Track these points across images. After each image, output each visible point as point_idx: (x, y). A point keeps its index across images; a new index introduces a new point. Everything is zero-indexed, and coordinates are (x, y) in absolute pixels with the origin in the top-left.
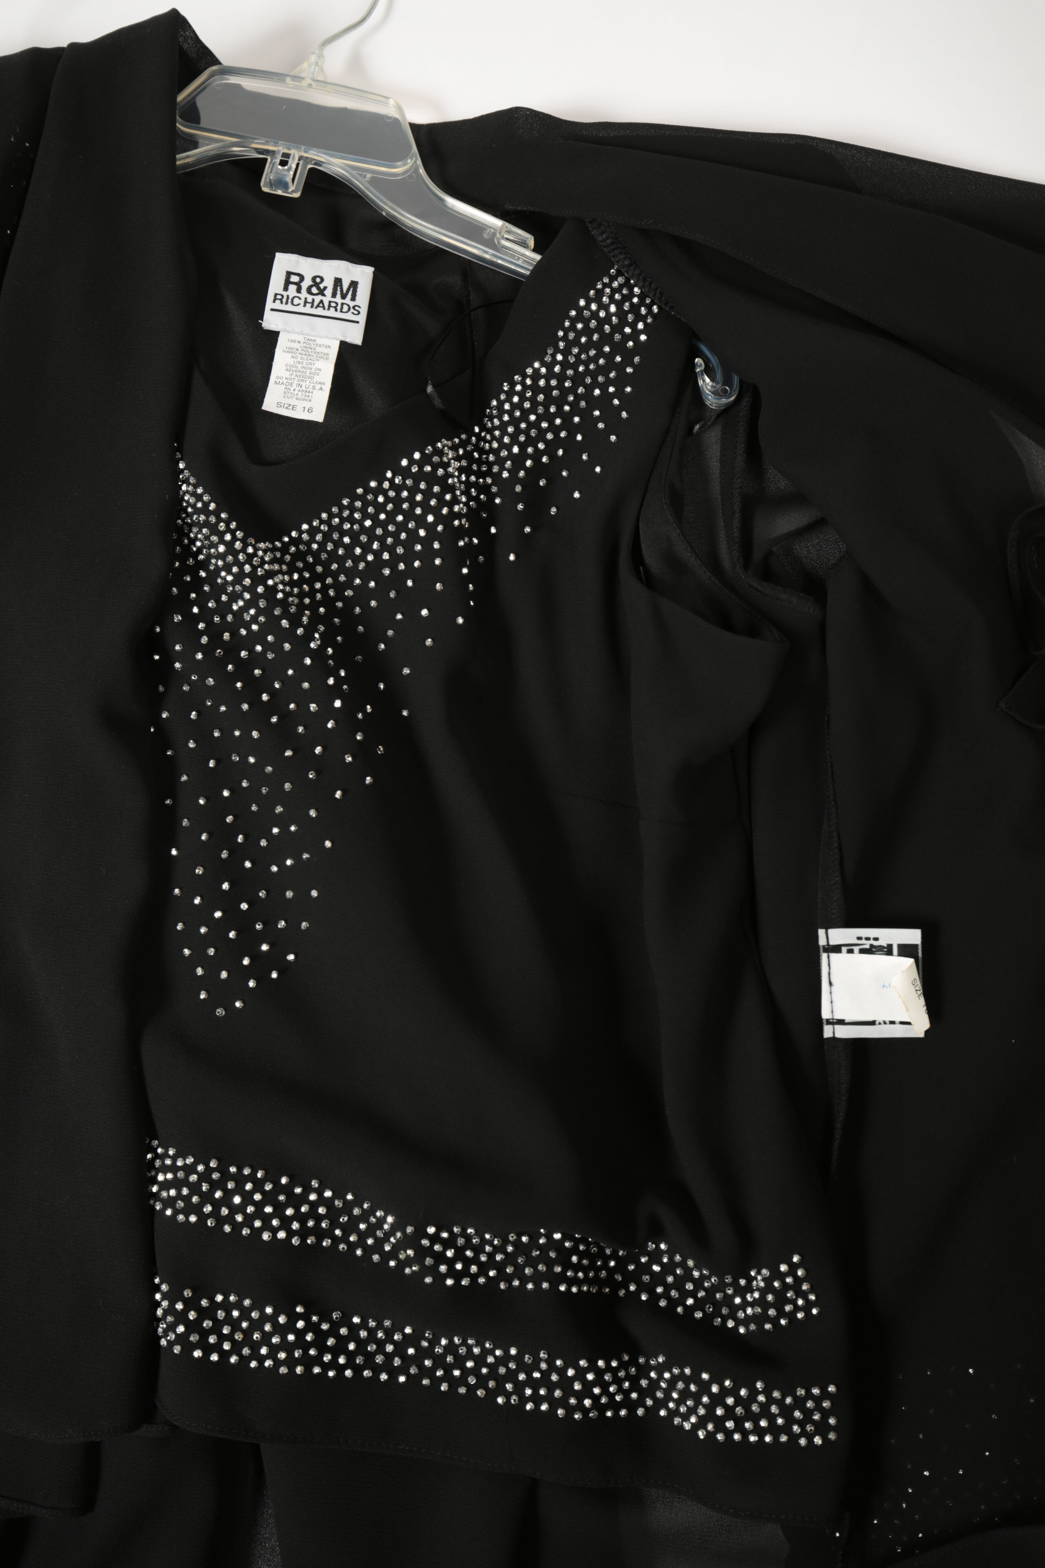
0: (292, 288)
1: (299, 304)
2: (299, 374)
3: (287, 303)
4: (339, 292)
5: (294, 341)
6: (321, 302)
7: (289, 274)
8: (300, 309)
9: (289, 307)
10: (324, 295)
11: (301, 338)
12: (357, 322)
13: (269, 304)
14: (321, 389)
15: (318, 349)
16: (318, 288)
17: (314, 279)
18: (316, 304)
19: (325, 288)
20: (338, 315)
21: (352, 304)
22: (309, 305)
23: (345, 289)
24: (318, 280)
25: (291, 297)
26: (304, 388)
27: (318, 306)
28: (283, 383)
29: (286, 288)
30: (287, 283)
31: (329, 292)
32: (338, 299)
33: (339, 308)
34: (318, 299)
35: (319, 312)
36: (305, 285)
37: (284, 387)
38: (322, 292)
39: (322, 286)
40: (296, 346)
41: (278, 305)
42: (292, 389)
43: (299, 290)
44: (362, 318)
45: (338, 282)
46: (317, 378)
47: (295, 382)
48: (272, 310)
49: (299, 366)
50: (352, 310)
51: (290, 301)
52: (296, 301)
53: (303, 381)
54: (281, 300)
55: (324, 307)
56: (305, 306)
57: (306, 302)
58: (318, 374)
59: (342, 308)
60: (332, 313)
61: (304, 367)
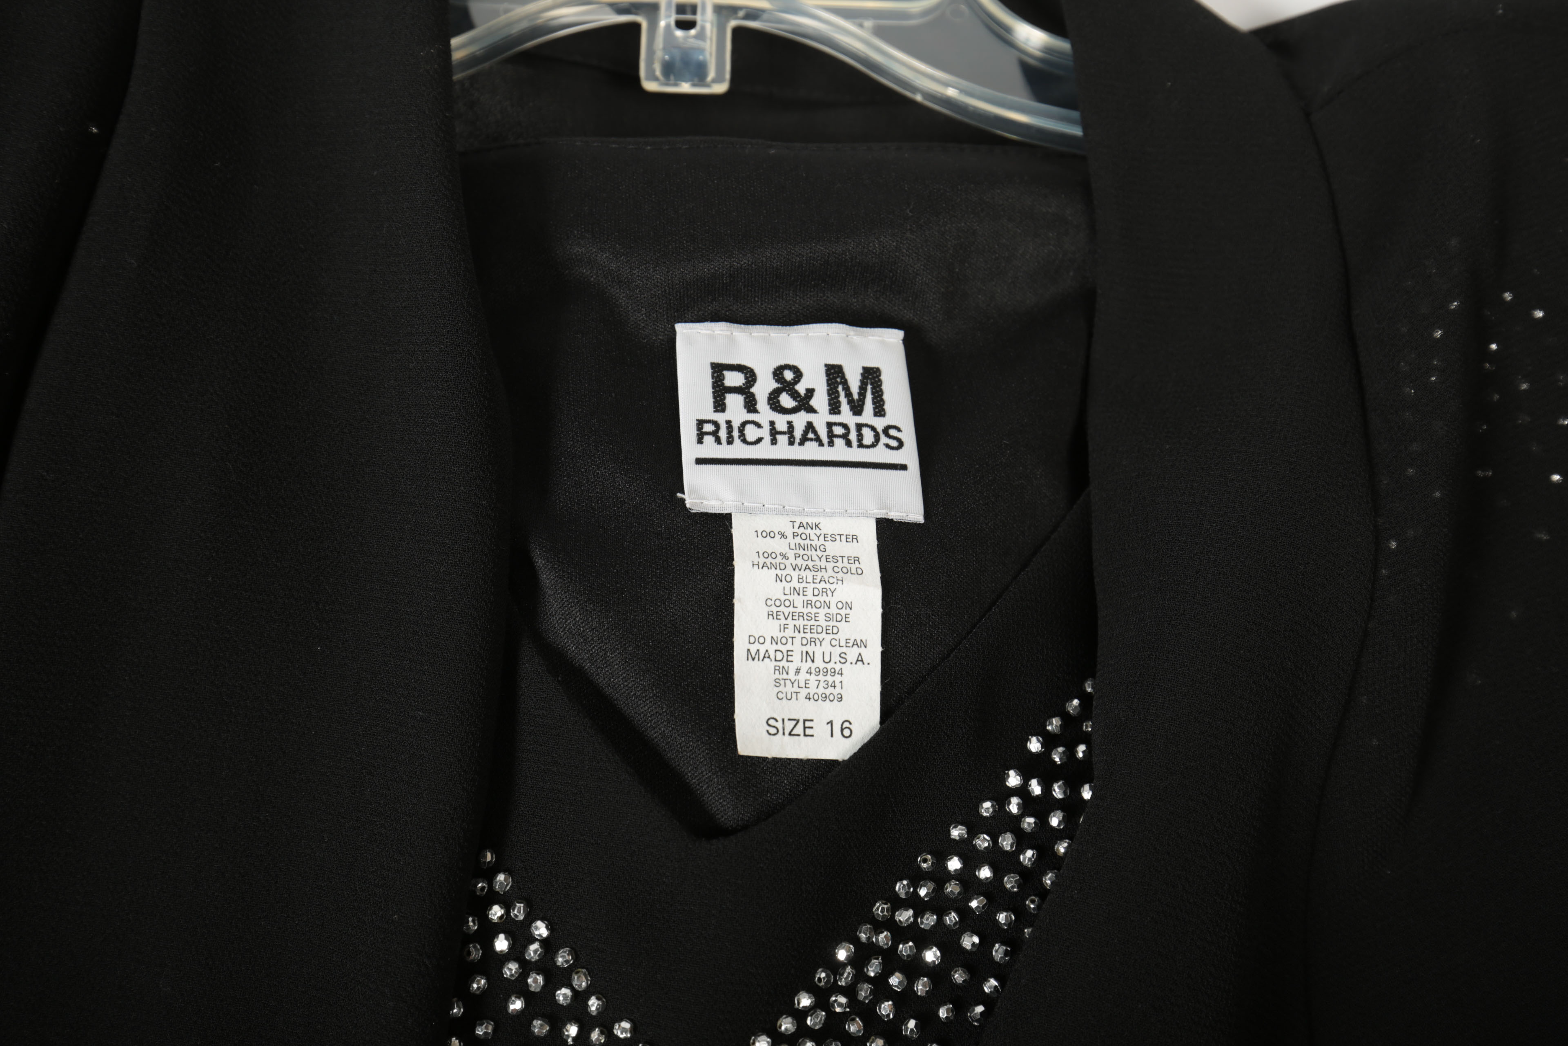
0: (734, 402)
1: (759, 440)
2: (800, 623)
3: (730, 441)
4: (843, 399)
5: (769, 535)
6: (810, 426)
7: (718, 370)
8: (764, 451)
9: (739, 450)
10: (811, 410)
11: (782, 524)
12: (904, 467)
13: (690, 449)
14: (860, 660)
15: (833, 548)
16: (795, 395)
17: (778, 373)
18: (798, 434)
19: (810, 392)
20: (856, 454)
21: (880, 424)
22: (783, 439)
23: (855, 389)
24: (789, 375)
25: (736, 425)
26: (819, 663)
27: (804, 440)
28: (767, 656)
29: (720, 406)
30: (720, 392)
31: (820, 401)
32: (846, 415)
33: (853, 436)
34: (800, 420)
35: (811, 451)
36: (763, 387)
37: (770, 664)
38: (804, 403)
39: (801, 388)
40: (778, 545)
41: (710, 448)
42: (792, 668)
43: (751, 405)
44: (909, 455)
45: (834, 374)
46: (846, 631)
47: (797, 649)
48: (700, 461)
49: (799, 600)
50: (884, 439)
51: (736, 434)
52: (751, 433)
53: (813, 641)
54: (715, 434)
55: (818, 439)
56: (774, 442)
57: (774, 433)
58: (846, 619)
59: (860, 437)
60: (839, 451)
61: (809, 603)
